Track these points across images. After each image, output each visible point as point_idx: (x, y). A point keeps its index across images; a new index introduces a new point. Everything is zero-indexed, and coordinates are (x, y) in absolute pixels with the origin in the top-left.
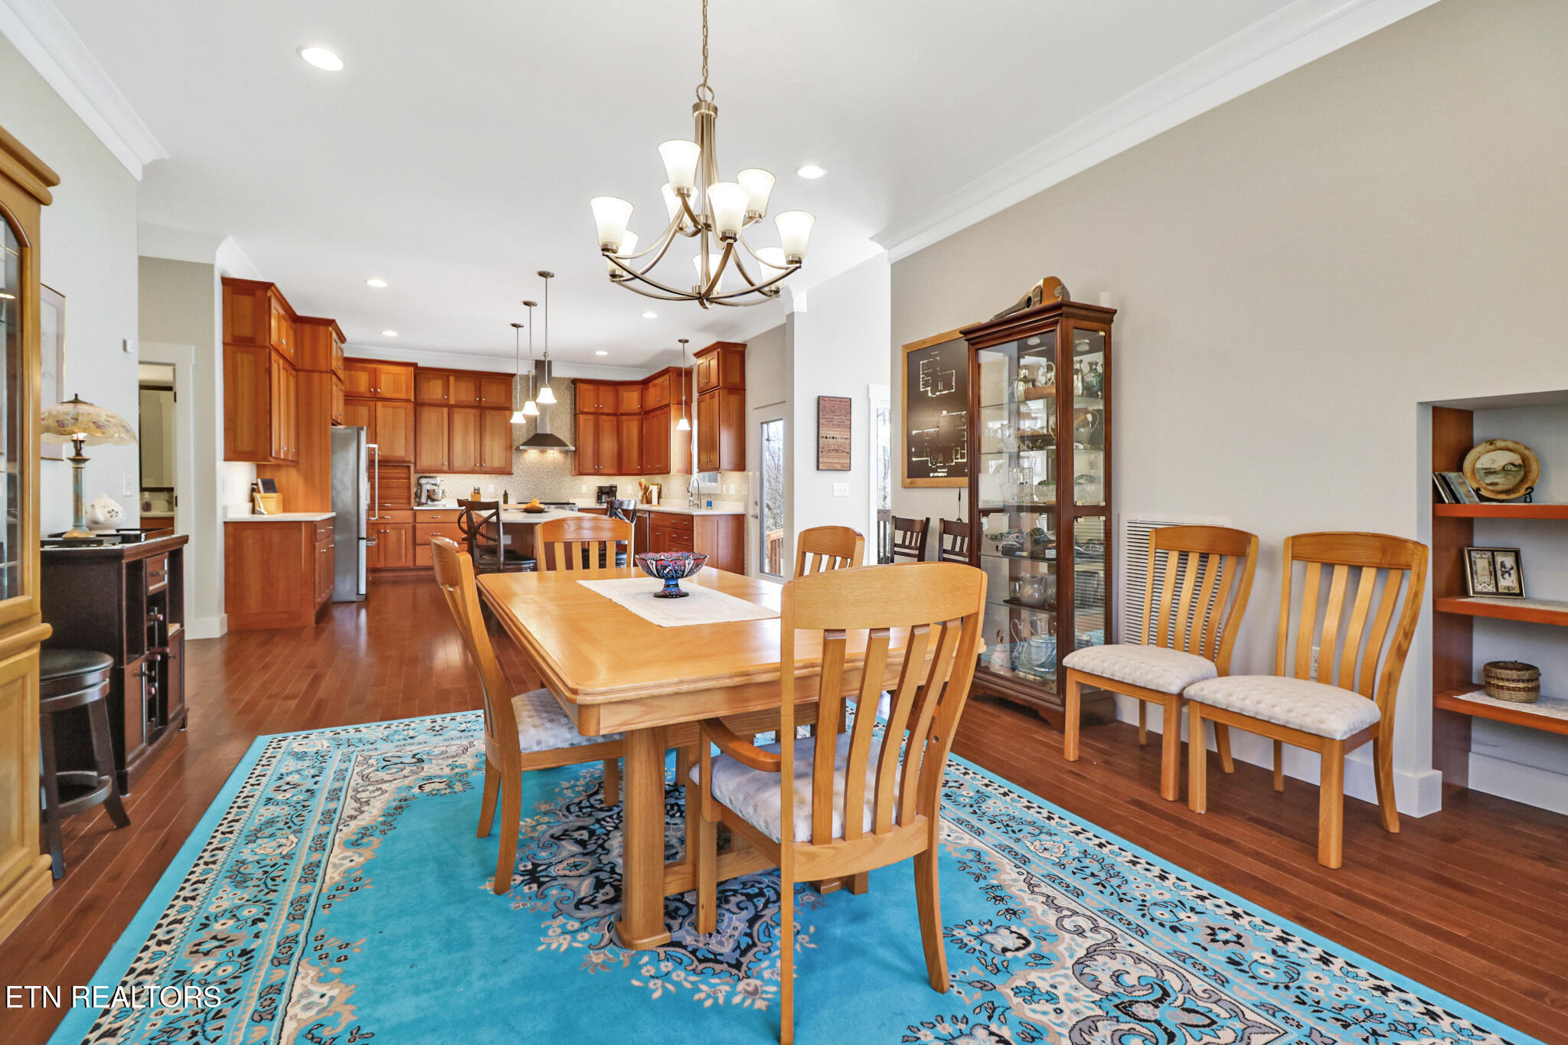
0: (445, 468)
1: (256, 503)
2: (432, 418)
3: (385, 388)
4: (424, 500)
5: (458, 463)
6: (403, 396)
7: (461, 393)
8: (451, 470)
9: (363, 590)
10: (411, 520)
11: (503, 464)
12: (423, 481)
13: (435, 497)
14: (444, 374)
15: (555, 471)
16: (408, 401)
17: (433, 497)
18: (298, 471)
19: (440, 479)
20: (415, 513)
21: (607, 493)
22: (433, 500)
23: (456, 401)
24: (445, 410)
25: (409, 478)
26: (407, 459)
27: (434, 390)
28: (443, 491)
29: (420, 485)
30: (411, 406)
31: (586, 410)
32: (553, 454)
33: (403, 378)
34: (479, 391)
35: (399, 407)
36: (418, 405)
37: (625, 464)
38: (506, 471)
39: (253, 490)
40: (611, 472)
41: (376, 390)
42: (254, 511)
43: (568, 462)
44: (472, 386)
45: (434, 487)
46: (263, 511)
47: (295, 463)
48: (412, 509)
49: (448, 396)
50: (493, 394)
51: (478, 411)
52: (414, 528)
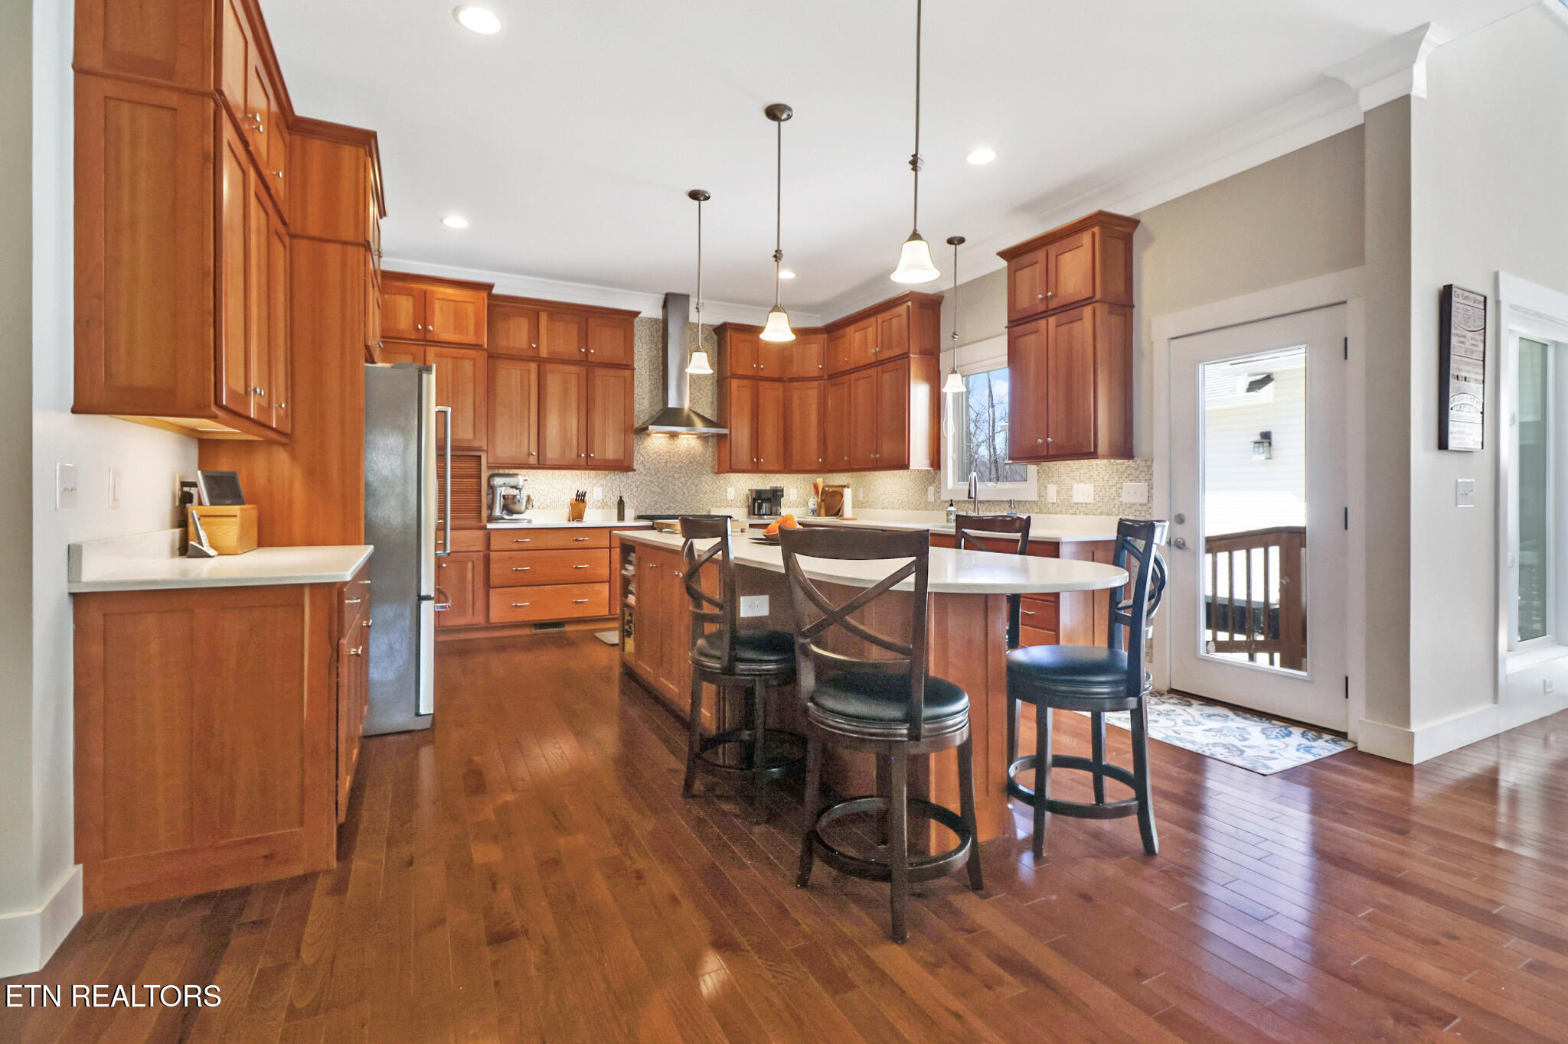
0: (533, 460)
1: (191, 529)
2: (513, 379)
3: (440, 326)
4: (497, 512)
5: (552, 453)
6: (470, 338)
7: (557, 340)
8: (542, 465)
9: (426, 706)
10: (480, 546)
11: (620, 456)
12: (497, 481)
13: (517, 507)
14: (534, 309)
15: (689, 466)
16: (477, 347)
17: (511, 506)
18: (293, 457)
19: (523, 477)
20: (489, 534)
21: (768, 500)
22: (511, 512)
23: (549, 353)
24: (533, 366)
25: (479, 477)
26: (476, 444)
27: (517, 335)
28: (529, 497)
29: (492, 488)
30: (481, 357)
31: (740, 372)
32: (688, 442)
33: (470, 308)
34: (584, 338)
35: (463, 358)
36: (494, 357)
37: (796, 455)
38: (622, 465)
39: (186, 499)
40: (776, 469)
41: (425, 327)
42: (184, 549)
43: (709, 454)
44: (573, 330)
45: (514, 492)
46: (206, 548)
47: (285, 438)
48: (485, 528)
49: (538, 346)
50: (604, 345)
51: (584, 370)
52: (487, 560)
